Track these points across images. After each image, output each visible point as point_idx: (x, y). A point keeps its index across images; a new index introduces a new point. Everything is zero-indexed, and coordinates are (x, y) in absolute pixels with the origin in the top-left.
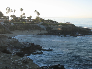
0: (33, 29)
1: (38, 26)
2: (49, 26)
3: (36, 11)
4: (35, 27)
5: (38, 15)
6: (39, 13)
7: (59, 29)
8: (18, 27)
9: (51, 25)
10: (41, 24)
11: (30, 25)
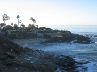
0: (31, 37)
1: (35, 34)
2: (47, 34)
3: (32, 18)
4: (32, 35)
5: (34, 22)
6: (35, 21)
7: (59, 36)
8: (16, 35)
9: (48, 33)
10: (38, 32)
11: (27, 33)
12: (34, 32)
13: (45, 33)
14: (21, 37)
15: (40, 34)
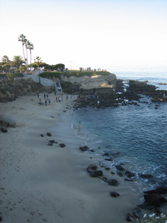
2: (66, 79)
4: (29, 86)
7: (103, 86)
9: (68, 76)
12: (31, 76)
13: (60, 79)
14: (8, 92)
15: (47, 82)
